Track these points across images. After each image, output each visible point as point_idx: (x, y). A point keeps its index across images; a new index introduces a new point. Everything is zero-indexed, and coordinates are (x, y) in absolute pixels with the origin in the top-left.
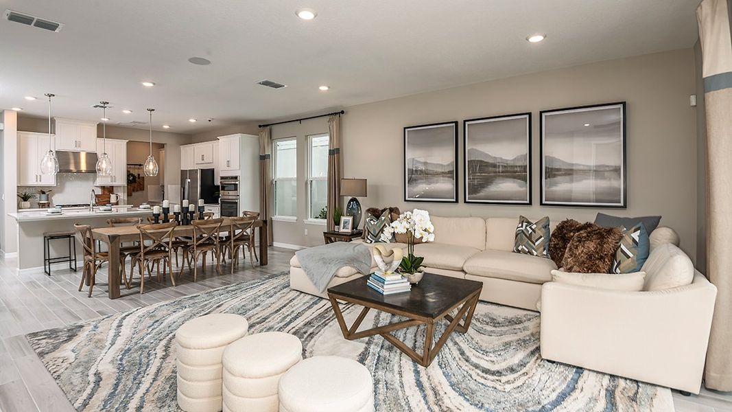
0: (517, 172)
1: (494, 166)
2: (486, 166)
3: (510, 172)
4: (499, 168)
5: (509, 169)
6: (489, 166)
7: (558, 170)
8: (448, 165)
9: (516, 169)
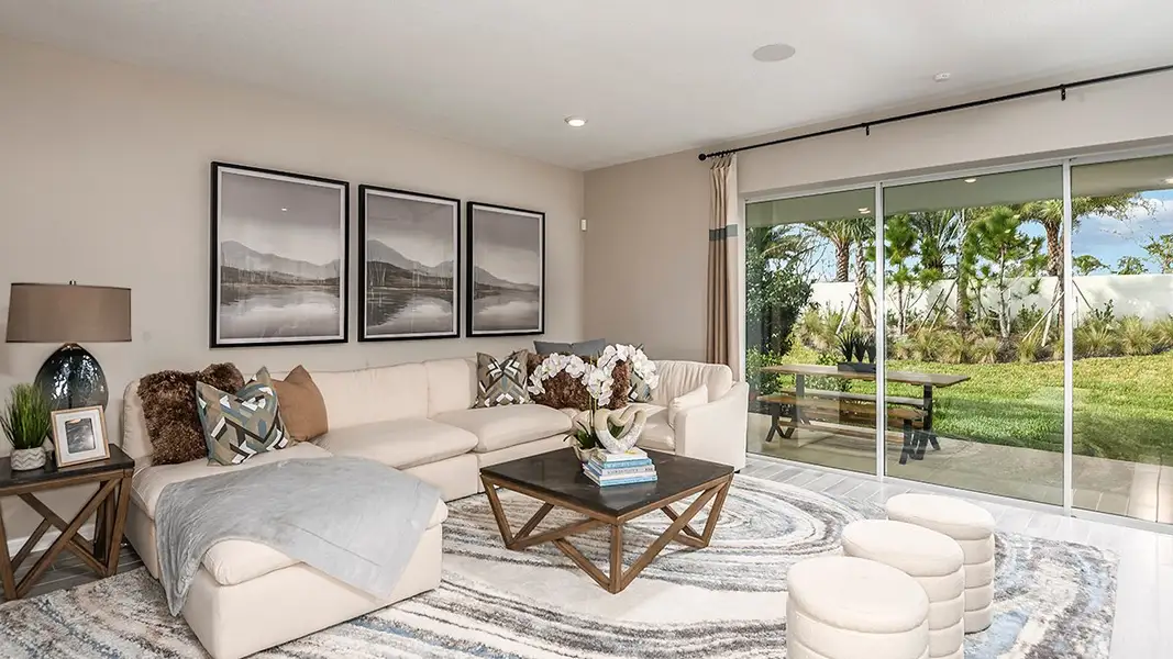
0: (440, 287)
1: (408, 275)
2: (395, 274)
3: (432, 287)
4: (416, 279)
5: (430, 282)
6: (401, 275)
7: (487, 287)
8: (327, 266)
9: (439, 283)
